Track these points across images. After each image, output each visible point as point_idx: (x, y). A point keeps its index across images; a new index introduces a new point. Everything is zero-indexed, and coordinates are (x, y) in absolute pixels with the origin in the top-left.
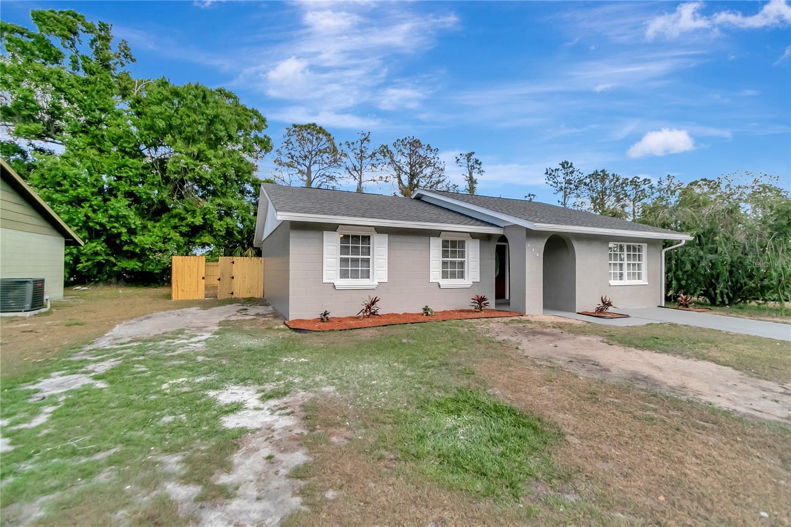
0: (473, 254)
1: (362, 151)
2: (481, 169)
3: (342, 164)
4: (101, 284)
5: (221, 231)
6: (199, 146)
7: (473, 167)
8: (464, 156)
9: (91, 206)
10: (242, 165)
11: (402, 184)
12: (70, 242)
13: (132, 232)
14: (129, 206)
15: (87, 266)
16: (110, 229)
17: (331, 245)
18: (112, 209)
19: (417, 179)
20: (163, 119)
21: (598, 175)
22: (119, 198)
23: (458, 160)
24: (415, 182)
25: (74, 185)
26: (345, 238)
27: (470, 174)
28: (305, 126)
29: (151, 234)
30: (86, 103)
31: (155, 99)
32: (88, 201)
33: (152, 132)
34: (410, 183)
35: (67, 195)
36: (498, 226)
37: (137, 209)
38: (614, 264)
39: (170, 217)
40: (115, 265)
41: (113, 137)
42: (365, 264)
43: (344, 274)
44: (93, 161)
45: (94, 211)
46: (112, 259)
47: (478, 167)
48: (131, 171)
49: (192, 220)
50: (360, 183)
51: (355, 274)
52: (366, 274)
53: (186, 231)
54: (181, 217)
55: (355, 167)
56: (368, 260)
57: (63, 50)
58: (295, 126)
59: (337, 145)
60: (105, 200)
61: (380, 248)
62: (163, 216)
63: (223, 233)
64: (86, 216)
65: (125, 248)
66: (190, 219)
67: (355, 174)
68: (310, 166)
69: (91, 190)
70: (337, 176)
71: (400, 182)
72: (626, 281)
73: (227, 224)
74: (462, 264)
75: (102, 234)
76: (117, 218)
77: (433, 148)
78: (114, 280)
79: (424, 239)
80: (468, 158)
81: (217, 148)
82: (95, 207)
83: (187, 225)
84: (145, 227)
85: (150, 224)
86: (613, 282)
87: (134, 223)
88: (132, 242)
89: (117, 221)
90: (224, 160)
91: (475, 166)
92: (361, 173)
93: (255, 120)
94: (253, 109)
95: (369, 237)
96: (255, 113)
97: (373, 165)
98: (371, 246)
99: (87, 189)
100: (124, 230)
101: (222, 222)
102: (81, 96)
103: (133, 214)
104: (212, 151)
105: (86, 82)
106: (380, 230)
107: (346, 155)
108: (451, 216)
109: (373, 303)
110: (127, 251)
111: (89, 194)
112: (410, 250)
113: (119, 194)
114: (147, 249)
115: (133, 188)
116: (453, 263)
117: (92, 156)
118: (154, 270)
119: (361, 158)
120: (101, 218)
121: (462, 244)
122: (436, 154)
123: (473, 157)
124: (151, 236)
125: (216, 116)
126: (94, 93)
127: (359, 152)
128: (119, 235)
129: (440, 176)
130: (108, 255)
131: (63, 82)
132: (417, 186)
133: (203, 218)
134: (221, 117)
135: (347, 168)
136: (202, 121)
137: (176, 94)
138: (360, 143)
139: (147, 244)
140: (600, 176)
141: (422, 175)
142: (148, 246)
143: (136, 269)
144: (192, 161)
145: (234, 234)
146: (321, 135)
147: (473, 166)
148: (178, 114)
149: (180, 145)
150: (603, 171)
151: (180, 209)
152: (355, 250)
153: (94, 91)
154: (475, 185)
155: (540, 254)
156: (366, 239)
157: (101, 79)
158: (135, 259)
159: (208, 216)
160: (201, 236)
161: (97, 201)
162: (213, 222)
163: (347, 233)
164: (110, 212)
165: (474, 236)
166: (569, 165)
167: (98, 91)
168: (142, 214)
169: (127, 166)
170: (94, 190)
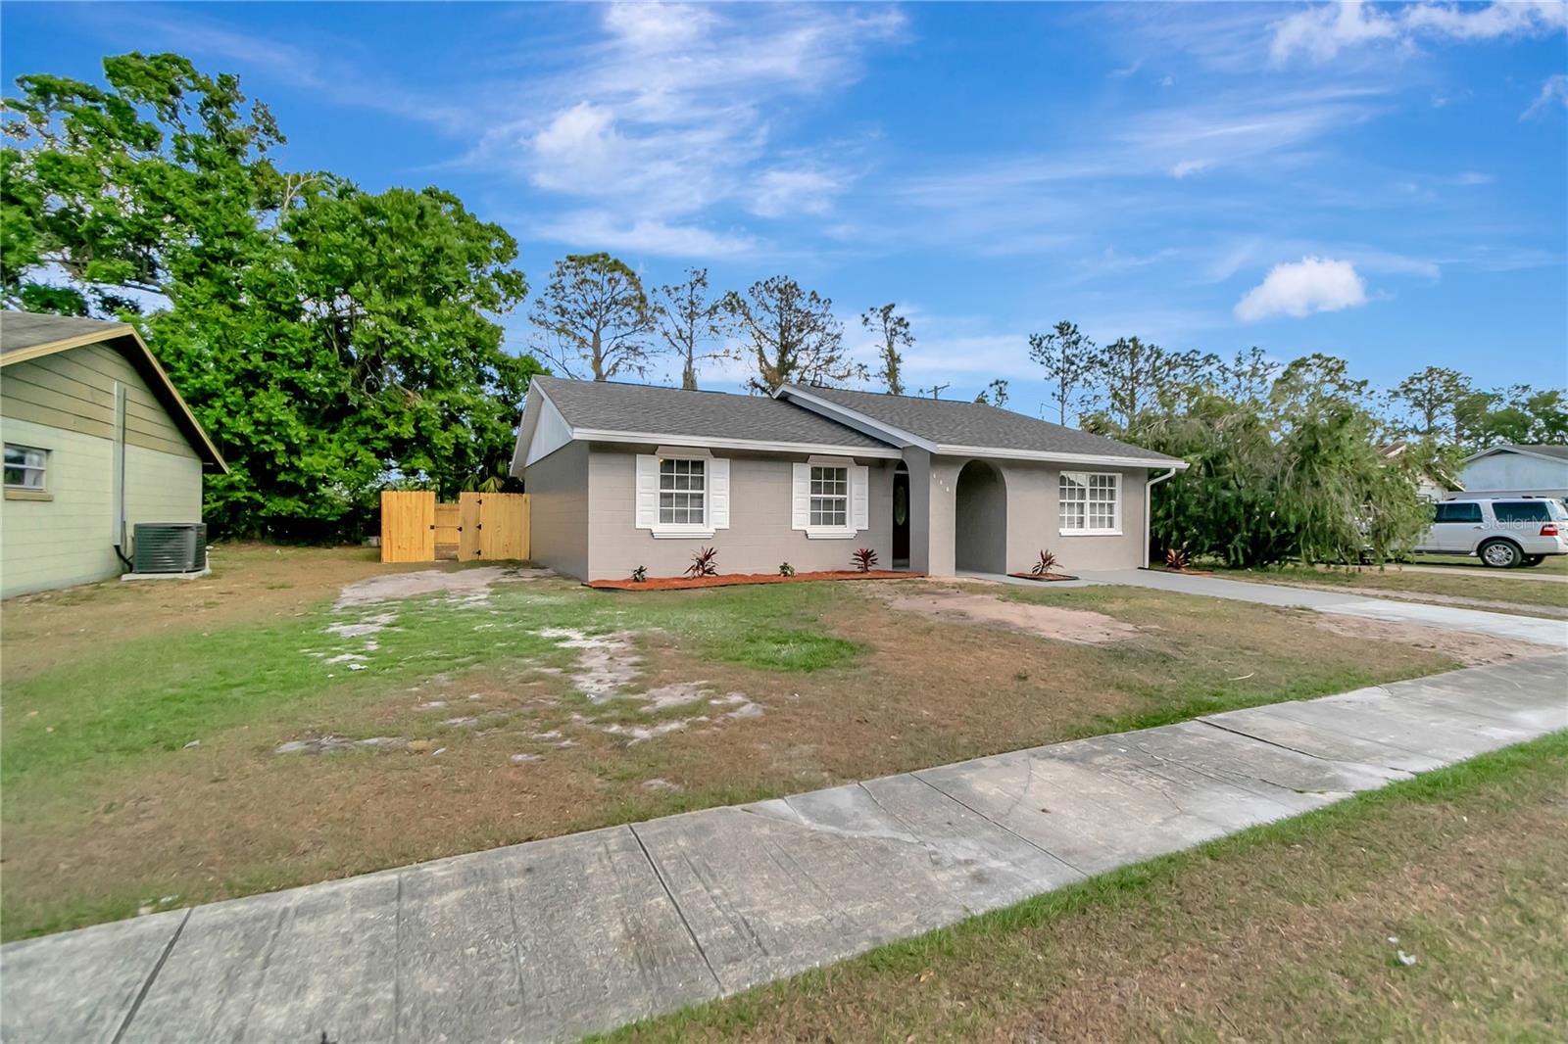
0: (858, 489)
1: (692, 303)
2: (909, 336)
3: (656, 326)
4: (235, 541)
5: (446, 449)
6: (410, 301)
7: (894, 333)
8: (878, 312)
9: (225, 406)
10: (482, 335)
11: (767, 363)
12: (211, 468)
13: (293, 450)
14: (289, 404)
15: (215, 509)
16: (258, 445)
17: (647, 476)
18: (261, 411)
19: (794, 353)
20: (348, 255)
21: (1125, 347)
22: (271, 391)
23: (867, 320)
24: (790, 358)
25: (196, 369)
26: (667, 465)
27: (890, 344)
28: (589, 258)
29: (326, 453)
30: (208, 224)
31: (334, 219)
32: (218, 396)
33: (328, 277)
34: (781, 361)
35: (185, 386)
36: (895, 447)
37: (300, 410)
38: (1069, 504)
39: (356, 424)
40: (262, 506)
41: (257, 286)
42: (697, 501)
43: (666, 517)
44: (224, 326)
45: (231, 414)
46: (258, 497)
47: (903, 330)
48: (293, 346)
49: (396, 429)
50: (690, 360)
51: (682, 517)
52: (699, 517)
53: (384, 448)
54: (376, 424)
55: (680, 331)
56: (701, 496)
57: (159, 126)
58: (571, 259)
59: (647, 291)
60: (248, 395)
61: (718, 480)
62: (344, 422)
63: (449, 453)
64: (218, 422)
65: (282, 477)
66: (392, 428)
67: (680, 343)
68: (598, 330)
69: (223, 377)
70: (647, 349)
71: (762, 358)
72: (1087, 530)
73: (457, 437)
74: (841, 504)
75: (243, 453)
76: (269, 426)
77: (822, 297)
78: (257, 533)
79: (783, 466)
80: (885, 315)
81: (439, 305)
82: (232, 407)
83: (387, 438)
84: (312, 441)
85: (322, 435)
86: (1064, 531)
87: (297, 435)
88: (293, 468)
89: (269, 432)
90: (452, 325)
91: (898, 329)
92: (691, 342)
93: (496, 244)
94: (492, 224)
95: (702, 463)
96: (497, 231)
97: (713, 328)
98: (705, 476)
99: (218, 376)
100: (281, 447)
101: (447, 434)
102: (197, 211)
103: (294, 419)
104: (432, 311)
105: (203, 185)
106: (718, 453)
107: (662, 311)
108: (827, 429)
109: (708, 557)
110: (284, 482)
111: (221, 385)
112: (762, 483)
113: (271, 383)
114: (319, 479)
115: (294, 374)
116: (828, 502)
117: (223, 319)
118: (328, 516)
119: (691, 316)
120: (243, 425)
121: (841, 473)
122: (827, 309)
123: (895, 314)
124: (325, 457)
125: (439, 250)
126: (220, 206)
127: (687, 305)
128: (272, 454)
129: (833, 350)
130: (250, 489)
131: (168, 187)
132: (792, 366)
133: (416, 426)
134: (446, 251)
135: (666, 334)
136: (416, 257)
137: (370, 210)
138: (688, 286)
139: (320, 471)
140: (1128, 349)
141: (803, 346)
142: (320, 474)
143: (297, 513)
144: (398, 327)
145: (466, 453)
146: (617, 275)
147: (894, 330)
148: (374, 246)
149: (378, 299)
150: (1134, 340)
151: (372, 411)
152: (682, 482)
153: (218, 201)
154: (897, 365)
155: (951, 489)
156: (698, 465)
157: (228, 177)
158: (296, 497)
159: (423, 424)
160: (411, 457)
161: (235, 396)
162: (432, 432)
163: (669, 457)
164: (257, 415)
165: (859, 461)
166: (1072, 329)
167: (227, 202)
168: (309, 418)
169: (286, 336)
170: (228, 377)
